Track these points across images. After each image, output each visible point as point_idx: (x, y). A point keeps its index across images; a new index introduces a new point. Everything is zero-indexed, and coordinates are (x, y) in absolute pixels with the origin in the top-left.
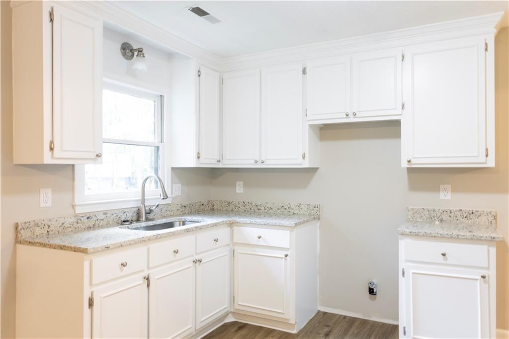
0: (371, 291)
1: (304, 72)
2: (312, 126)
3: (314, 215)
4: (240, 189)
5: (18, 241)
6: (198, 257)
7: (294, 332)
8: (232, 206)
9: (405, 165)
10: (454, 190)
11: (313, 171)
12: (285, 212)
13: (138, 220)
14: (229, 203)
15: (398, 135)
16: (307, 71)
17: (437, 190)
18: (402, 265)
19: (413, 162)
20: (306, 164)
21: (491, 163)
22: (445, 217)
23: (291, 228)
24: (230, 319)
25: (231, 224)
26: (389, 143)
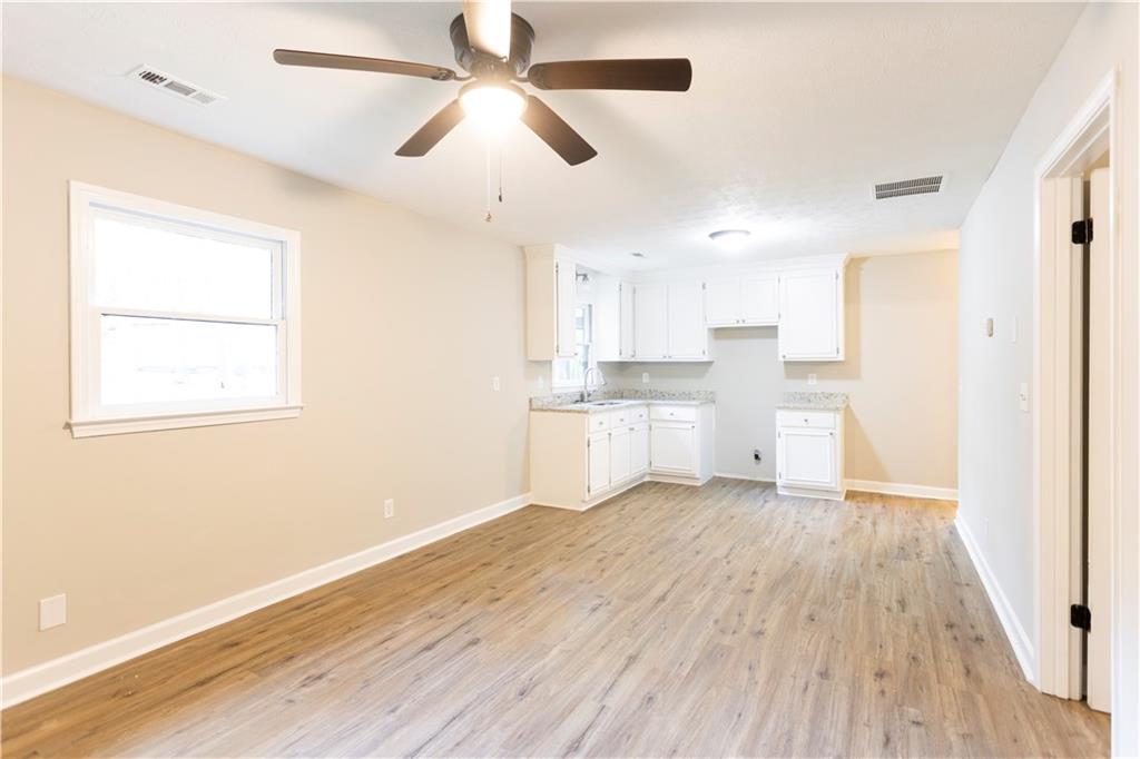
0: (757, 457)
1: (704, 287)
2: (710, 329)
3: (710, 399)
4: (646, 378)
5: (531, 409)
6: (631, 426)
7: (699, 484)
8: (639, 394)
9: (781, 359)
10: (818, 378)
11: (710, 363)
12: (686, 397)
13: (582, 401)
14: (637, 391)
15: (776, 336)
16: (707, 286)
17: (806, 378)
18: (778, 429)
19: (787, 356)
20: (706, 359)
21: (841, 357)
22: (812, 398)
23: (696, 406)
24: (647, 479)
25: (648, 405)
26: (768, 342)
